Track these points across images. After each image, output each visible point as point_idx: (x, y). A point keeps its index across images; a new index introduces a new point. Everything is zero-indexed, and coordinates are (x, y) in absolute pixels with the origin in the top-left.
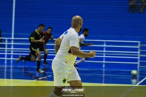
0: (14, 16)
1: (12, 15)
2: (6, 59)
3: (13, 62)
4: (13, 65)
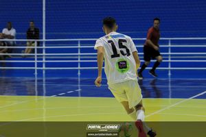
2: (36, 68)
3: (46, 73)
4: (46, 76)
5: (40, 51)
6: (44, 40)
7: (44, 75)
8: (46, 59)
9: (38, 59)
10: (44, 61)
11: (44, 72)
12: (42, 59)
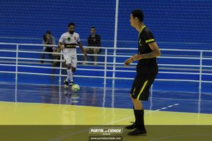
0: (117, 15)
1: (115, 13)
2: (105, 77)
3: (115, 83)
4: (115, 87)
5: (110, 59)
6: (115, 48)
7: (113, 85)
8: (116, 69)
9: (108, 68)
10: (114, 70)
11: (113, 82)
12: (112, 68)
